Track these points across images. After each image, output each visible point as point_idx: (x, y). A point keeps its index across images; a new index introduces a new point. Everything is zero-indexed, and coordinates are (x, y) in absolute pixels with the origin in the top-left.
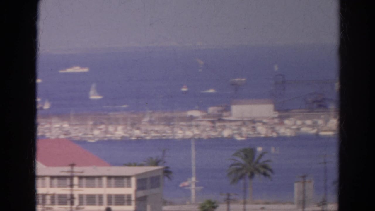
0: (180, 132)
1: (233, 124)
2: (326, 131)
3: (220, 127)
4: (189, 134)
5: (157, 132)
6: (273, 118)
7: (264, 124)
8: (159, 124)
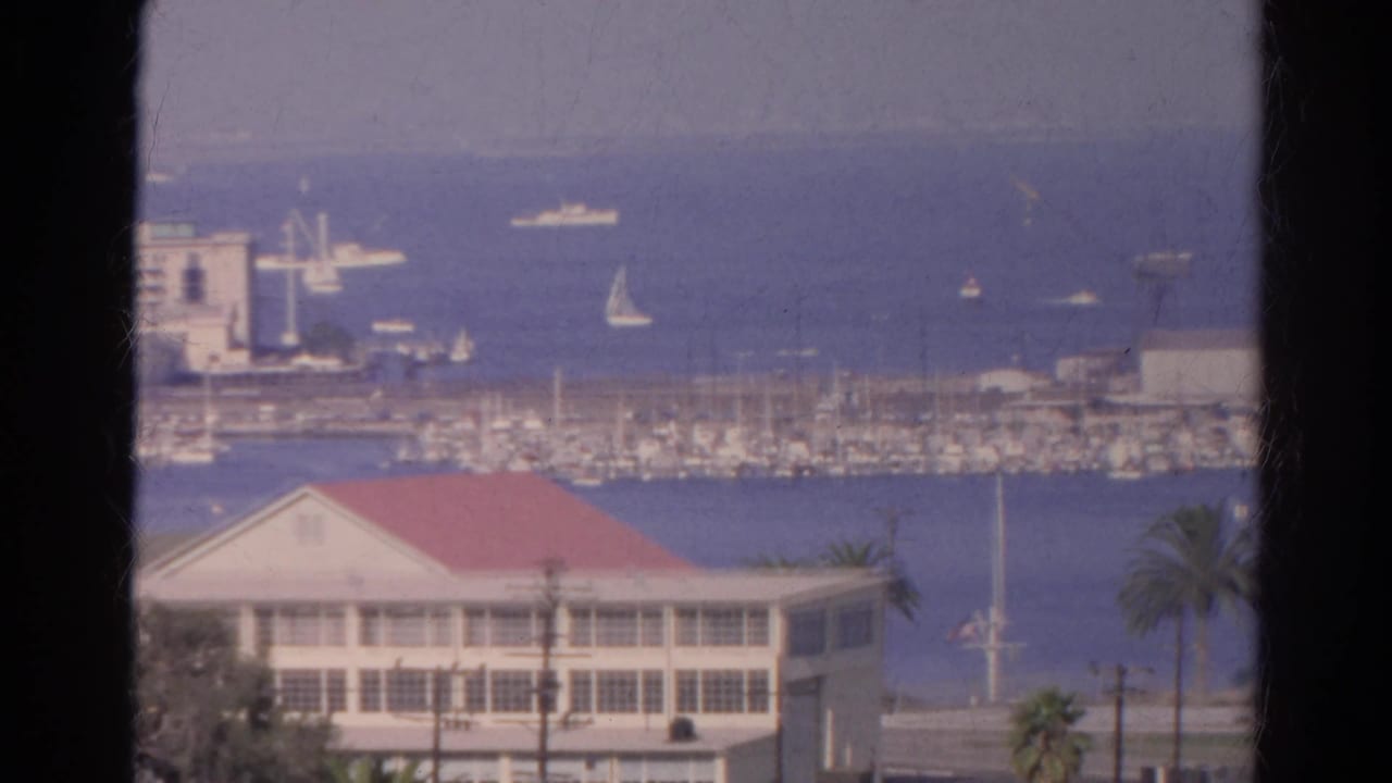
0: (953, 449)
3: (1099, 430)
4: (985, 456)
5: (870, 448)
8: (875, 420)
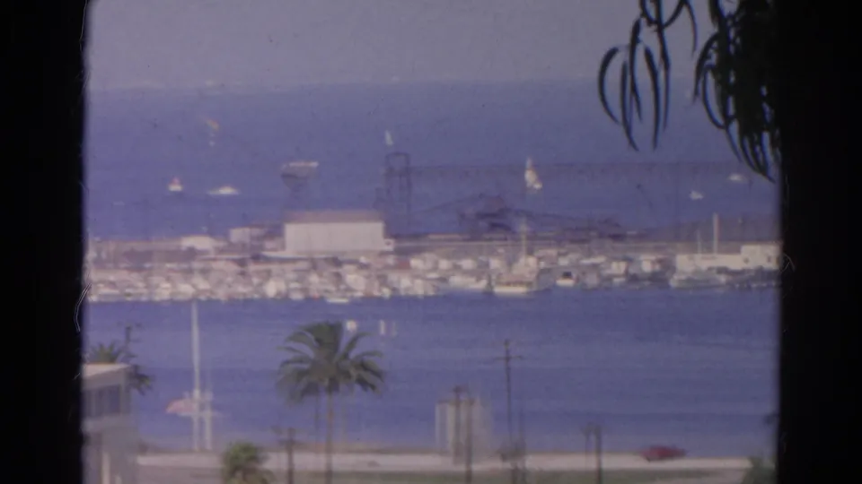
1: (288, 267)
2: (508, 284)
3: (258, 273)
4: (186, 289)
5: (112, 284)
6: (383, 254)
7: (363, 267)
8: (117, 267)
